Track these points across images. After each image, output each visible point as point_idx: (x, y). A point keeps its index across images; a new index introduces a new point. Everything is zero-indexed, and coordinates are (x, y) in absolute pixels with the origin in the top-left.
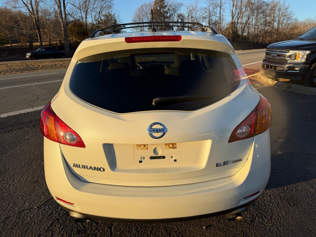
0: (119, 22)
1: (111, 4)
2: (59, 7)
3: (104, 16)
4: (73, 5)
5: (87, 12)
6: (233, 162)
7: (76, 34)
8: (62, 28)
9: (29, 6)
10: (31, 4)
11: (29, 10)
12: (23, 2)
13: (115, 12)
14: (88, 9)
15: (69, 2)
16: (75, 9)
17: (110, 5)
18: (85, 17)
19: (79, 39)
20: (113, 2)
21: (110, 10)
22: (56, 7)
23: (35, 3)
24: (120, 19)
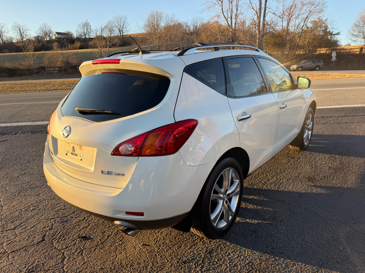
0: (332, 29)
1: (323, 7)
2: (259, 18)
3: (312, 22)
4: (274, 14)
5: (289, 20)
6: (116, 174)
7: (272, 46)
8: (257, 40)
9: (229, 20)
10: (231, 18)
11: (228, 24)
12: (225, 17)
13: (328, 16)
14: (291, 17)
15: (270, 11)
16: (275, 19)
17: (322, 9)
18: (286, 26)
19: (273, 52)
20: (326, 4)
21: (321, 15)
22: (256, 18)
23: (235, 16)
24: (335, 25)
